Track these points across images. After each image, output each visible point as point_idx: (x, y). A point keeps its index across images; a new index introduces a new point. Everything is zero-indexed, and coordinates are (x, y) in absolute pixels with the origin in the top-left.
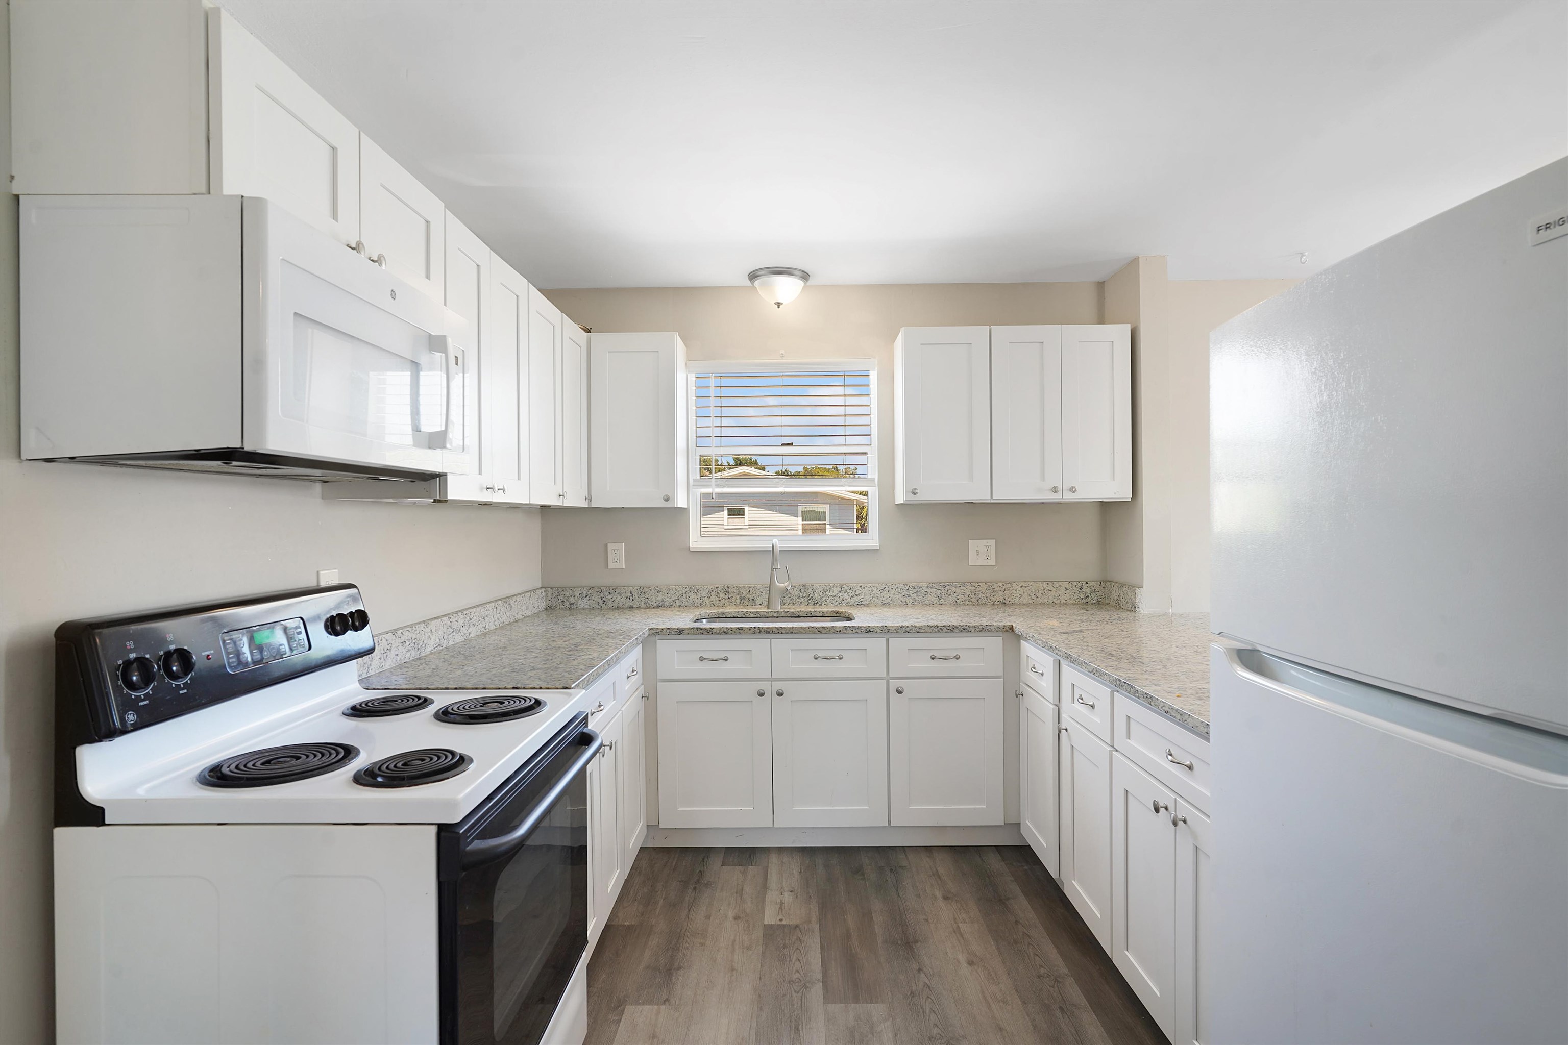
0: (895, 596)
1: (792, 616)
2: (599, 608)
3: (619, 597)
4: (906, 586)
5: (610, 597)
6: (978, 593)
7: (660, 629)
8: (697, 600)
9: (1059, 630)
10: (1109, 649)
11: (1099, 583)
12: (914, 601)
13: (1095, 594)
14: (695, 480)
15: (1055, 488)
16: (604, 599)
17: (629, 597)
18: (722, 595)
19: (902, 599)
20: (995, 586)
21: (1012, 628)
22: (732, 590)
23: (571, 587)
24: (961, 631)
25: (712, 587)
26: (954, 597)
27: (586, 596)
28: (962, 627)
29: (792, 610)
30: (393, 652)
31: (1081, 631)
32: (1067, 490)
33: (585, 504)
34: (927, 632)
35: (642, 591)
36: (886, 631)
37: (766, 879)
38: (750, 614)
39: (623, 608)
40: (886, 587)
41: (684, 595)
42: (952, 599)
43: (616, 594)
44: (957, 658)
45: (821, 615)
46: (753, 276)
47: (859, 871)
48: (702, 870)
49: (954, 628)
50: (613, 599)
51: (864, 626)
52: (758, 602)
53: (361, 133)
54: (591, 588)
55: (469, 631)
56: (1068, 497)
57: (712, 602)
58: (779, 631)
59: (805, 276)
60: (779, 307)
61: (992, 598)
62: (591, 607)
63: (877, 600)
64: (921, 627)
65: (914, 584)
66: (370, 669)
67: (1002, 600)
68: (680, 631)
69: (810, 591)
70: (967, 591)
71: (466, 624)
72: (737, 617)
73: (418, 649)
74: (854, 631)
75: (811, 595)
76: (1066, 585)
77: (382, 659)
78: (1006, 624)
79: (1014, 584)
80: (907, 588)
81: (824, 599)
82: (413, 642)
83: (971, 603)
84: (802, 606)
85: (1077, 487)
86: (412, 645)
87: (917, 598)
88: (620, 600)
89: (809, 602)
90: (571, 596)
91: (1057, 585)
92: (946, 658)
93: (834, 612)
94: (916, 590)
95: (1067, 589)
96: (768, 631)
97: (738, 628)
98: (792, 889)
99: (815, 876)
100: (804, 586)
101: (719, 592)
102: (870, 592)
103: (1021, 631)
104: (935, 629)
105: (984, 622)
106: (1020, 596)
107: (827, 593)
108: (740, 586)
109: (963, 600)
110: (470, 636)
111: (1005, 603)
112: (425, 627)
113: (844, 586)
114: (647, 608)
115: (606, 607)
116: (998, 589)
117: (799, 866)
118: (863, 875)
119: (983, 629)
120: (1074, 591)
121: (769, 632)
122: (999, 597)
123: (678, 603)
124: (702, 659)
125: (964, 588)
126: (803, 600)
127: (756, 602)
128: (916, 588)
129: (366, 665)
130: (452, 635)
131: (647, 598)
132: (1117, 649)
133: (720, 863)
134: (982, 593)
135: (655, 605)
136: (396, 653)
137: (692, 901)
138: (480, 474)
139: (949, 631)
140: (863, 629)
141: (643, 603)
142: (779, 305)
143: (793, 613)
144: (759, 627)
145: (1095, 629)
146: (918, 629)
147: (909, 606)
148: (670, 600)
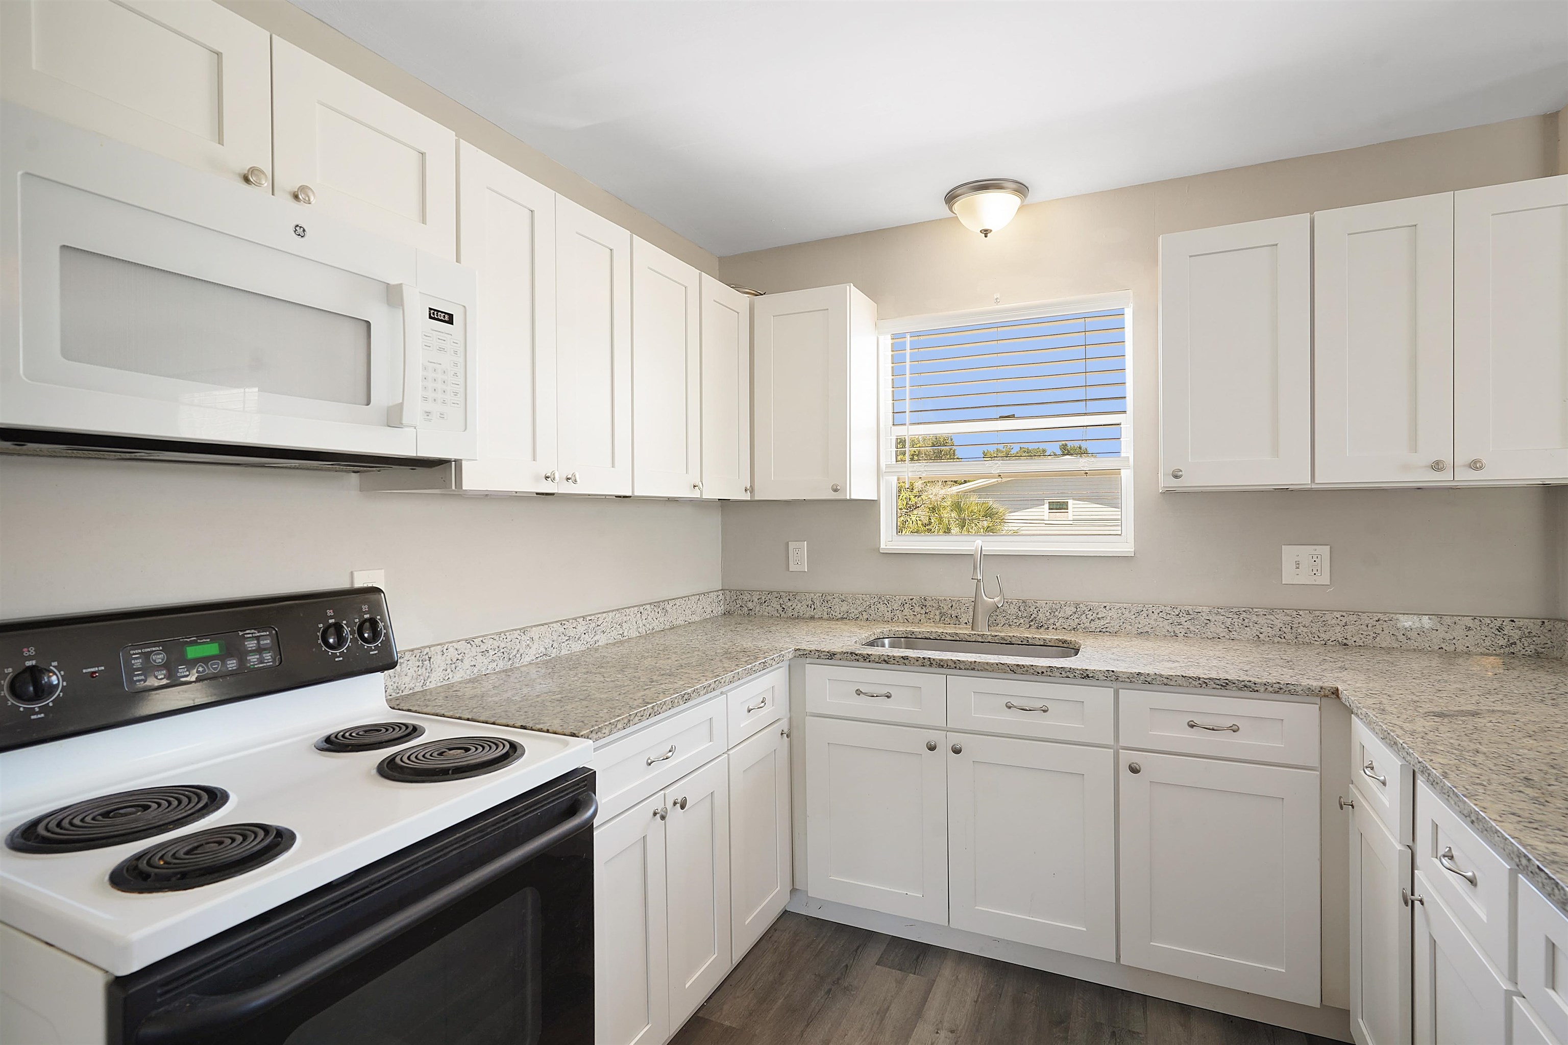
0: (1158, 623)
1: (1002, 642)
2: (778, 617)
3: (799, 605)
4: (1174, 610)
5: (789, 604)
6: (1297, 625)
7: (808, 650)
8: (887, 614)
9: (1428, 707)
10: (1526, 765)
11: (1539, 622)
12: (1188, 632)
13: (1529, 640)
14: (887, 466)
15: (1437, 463)
16: (783, 606)
17: (810, 605)
18: (917, 609)
19: (1169, 628)
20: (1328, 617)
21: (1336, 692)
22: (930, 603)
23: (749, 591)
24: (1240, 689)
25: (905, 598)
26: (1254, 630)
27: (765, 602)
28: (1243, 683)
29: (1002, 634)
30: (467, 662)
31: (1474, 714)
32: (1464, 466)
33: (747, 497)
34: (1180, 686)
35: (825, 598)
36: (1112, 677)
37: (925, 1000)
38: (946, 635)
39: (804, 618)
40: (1144, 609)
41: (872, 607)
42: (1250, 633)
43: (796, 601)
44: (1235, 729)
45: (1042, 644)
46: (951, 198)
47: (1062, 1022)
48: (849, 965)
49: (1227, 684)
50: (793, 606)
51: (1079, 668)
52: (964, 620)
53: (274, 36)
54: (770, 593)
55: (595, 638)
56: (1466, 477)
57: (906, 617)
58: (956, 665)
59: (1021, 189)
60: (986, 237)
61: (1322, 635)
62: (770, 615)
63: (1130, 627)
64: (1171, 678)
65: (1187, 608)
66: (428, 682)
67: (1340, 640)
68: (831, 655)
69: (1032, 610)
70: (1276, 622)
71: (590, 631)
72: (930, 639)
73: (510, 659)
74: (1064, 674)
75: (1034, 616)
76: (1468, 622)
77: (449, 670)
78: (1326, 685)
79: (1364, 616)
80: (1177, 613)
81: (1052, 621)
82: (502, 651)
83: (1284, 640)
84: (1021, 629)
85: (1484, 461)
86: (500, 654)
87: (1192, 628)
88: (801, 608)
89: (1031, 624)
90: (750, 601)
91: (1448, 620)
92: (1215, 728)
93: (1060, 640)
94: (1192, 616)
95: (1469, 629)
96: (941, 664)
97: (902, 657)
98: (955, 1028)
99: (994, 1015)
100: (1024, 602)
101: (914, 604)
102: (1119, 615)
103: (1350, 701)
104: (1194, 682)
105: (1286, 679)
106: (1375, 635)
107: (1057, 613)
108: (941, 598)
109: (1269, 635)
110: (597, 645)
111: (1345, 644)
112: (522, 634)
113: (1081, 605)
114: (830, 619)
115: (786, 616)
116: (1334, 621)
117: (978, 991)
118: (1067, 1030)
119: (1281, 689)
120: (1484, 633)
121: (942, 666)
122: (1337, 633)
123: (865, 616)
124: (859, 692)
125: (1272, 618)
126: (1022, 621)
127: (961, 620)
128: (1191, 613)
129: (422, 678)
130: (566, 643)
131: (830, 608)
132: (1545, 768)
133: (875, 959)
134: (1304, 626)
135: (839, 616)
136: (473, 663)
137: (817, 1011)
138: (534, 460)
139: (1218, 687)
140: (1078, 672)
141: (825, 613)
142: (986, 232)
143: (1003, 638)
144: (929, 658)
145: (1509, 712)
146: (1165, 681)
147: (1179, 639)
148: (856, 612)
